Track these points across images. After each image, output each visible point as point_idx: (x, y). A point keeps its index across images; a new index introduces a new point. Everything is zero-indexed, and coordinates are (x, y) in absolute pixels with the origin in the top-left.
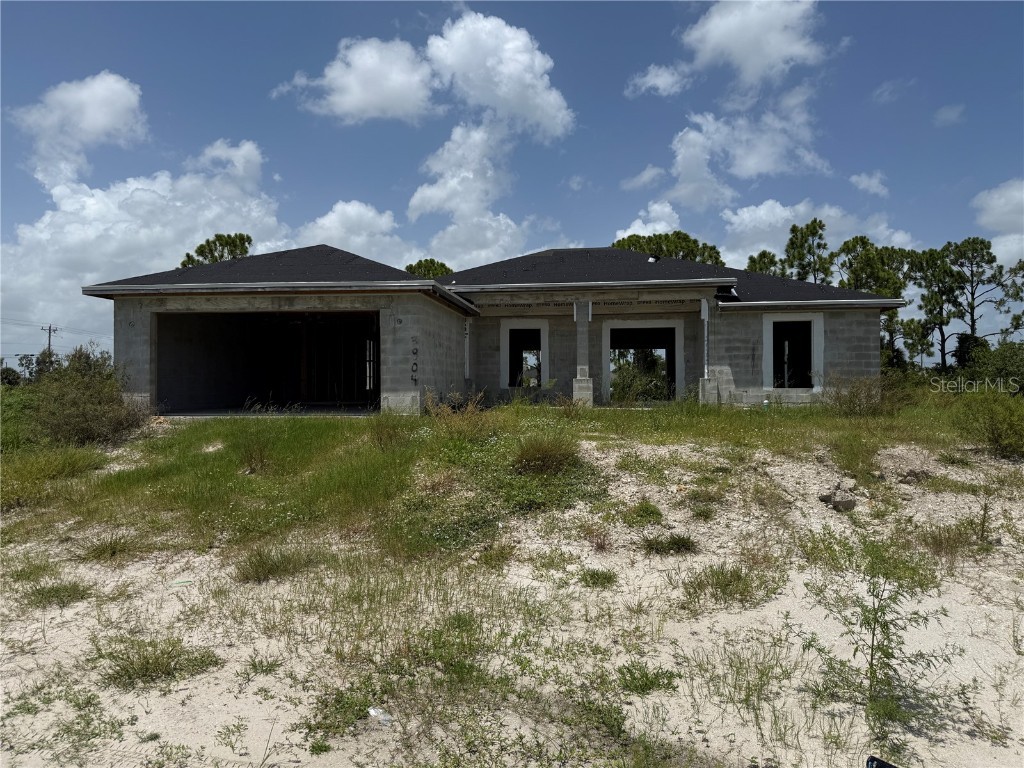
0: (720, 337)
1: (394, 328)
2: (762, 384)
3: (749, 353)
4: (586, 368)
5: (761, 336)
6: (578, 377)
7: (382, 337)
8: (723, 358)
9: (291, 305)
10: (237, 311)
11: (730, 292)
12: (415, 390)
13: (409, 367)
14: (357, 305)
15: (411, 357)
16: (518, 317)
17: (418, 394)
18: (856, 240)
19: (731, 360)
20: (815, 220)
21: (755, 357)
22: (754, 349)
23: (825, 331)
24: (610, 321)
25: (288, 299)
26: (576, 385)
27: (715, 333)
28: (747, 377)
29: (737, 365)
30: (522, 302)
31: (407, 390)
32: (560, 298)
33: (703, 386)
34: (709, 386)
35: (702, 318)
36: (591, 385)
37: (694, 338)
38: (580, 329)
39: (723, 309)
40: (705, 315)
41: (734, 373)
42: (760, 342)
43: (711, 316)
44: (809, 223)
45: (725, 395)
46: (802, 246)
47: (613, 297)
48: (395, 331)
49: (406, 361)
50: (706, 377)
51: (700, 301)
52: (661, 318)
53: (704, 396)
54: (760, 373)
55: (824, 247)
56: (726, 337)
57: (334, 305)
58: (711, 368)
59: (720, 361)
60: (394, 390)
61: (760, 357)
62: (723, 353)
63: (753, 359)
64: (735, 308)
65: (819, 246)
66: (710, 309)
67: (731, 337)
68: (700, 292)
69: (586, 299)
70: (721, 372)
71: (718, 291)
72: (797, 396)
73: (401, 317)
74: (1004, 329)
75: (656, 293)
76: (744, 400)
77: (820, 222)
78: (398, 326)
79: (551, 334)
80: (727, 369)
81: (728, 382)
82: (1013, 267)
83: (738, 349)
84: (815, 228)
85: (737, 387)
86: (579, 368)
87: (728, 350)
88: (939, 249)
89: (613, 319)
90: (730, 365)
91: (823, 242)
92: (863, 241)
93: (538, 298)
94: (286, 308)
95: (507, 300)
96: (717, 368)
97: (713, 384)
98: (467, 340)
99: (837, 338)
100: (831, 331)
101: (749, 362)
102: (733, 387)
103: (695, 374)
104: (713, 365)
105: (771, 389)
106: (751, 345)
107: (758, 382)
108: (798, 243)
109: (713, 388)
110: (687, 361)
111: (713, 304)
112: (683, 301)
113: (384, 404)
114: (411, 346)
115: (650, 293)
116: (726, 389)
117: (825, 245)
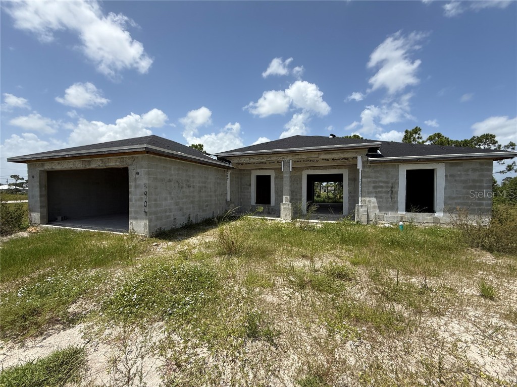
0: (369, 180)
1: (135, 178)
2: (397, 210)
3: (389, 189)
4: (288, 197)
5: (397, 179)
6: (284, 202)
7: (129, 184)
8: (371, 193)
9: (90, 165)
10: (69, 169)
11: (377, 152)
12: (146, 219)
13: (143, 203)
14: (118, 164)
15: (144, 197)
16: (259, 169)
17: (147, 222)
18: (435, 135)
19: (376, 193)
20: (417, 127)
21: (393, 192)
22: (392, 187)
23: (446, 176)
24: (307, 170)
25: (89, 161)
26: (282, 207)
27: (366, 177)
28: (388, 205)
29: (381, 197)
30: (254, 161)
31: (142, 219)
32: (274, 158)
33: (358, 210)
34: (361, 210)
35: (358, 168)
36: (290, 207)
37: (354, 180)
38: (285, 175)
39: (371, 162)
40: (360, 166)
41: (378, 202)
42: (396, 183)
43: (363, 167)
44: (414, 128)
45: (372, 216)
46: (410, 138)
47: (303, 156)
48: (135, 179)
49: (141, 199)
50: (360, 204)
51: (357, 158)
52: (334, 168)
53: (358, 216)
54: (396, 202)
55: (421, 138)
56: (374, 179)
57: (107, 164)
58: (363, 199)
59: (369, 194)
60: (136, 218)
61: (397, 193)
62: (371, 189)
63: (392, 193)
64: (380, 162)
65: (418, 138)
66: (363, 162)
67: (377, 180)
68: (356, 152)
69: (289, 158)
70: (369, 202)
71: (369, 151)
72: (423, 219)
73: (138, 170)
74: (502, 170)
75: (329, 153)
76: (385, 219)
77: (419, 128)
78: (137, 176)
79: (276, 178)
80: (374, 200)
81: (374, 207)
82: (506, 145)
83: (382, 187)
84: (417, 130)
85: (380, 211)
86: (284, 197)
87: (374, 187)
88: (469, 139)
89: (308, 169)
90: (376, 197)
91: (420, 136)
92: (439, 135)
93: (263, 159)
94: (88, 167)
95: (247, 160)
96: (367, 199)
97: (365, 209)
98: (229, 181)
99: (455, 180)
100: (450, 176)
101: (389, 195)
102: (377, 211)
103: (354, 201)
104: (364, 197)
105: (404, 213)
106: (390, 185)
107: (395, 209)
108: (409, 137)
109: (365, 211)
110: (350, 192)
111: (365, 159)
112: (347, 159)
113: (131, 227)
114: (144, 190)
115: (325, 154)
116: (372, 212)
117: (421, 137)
